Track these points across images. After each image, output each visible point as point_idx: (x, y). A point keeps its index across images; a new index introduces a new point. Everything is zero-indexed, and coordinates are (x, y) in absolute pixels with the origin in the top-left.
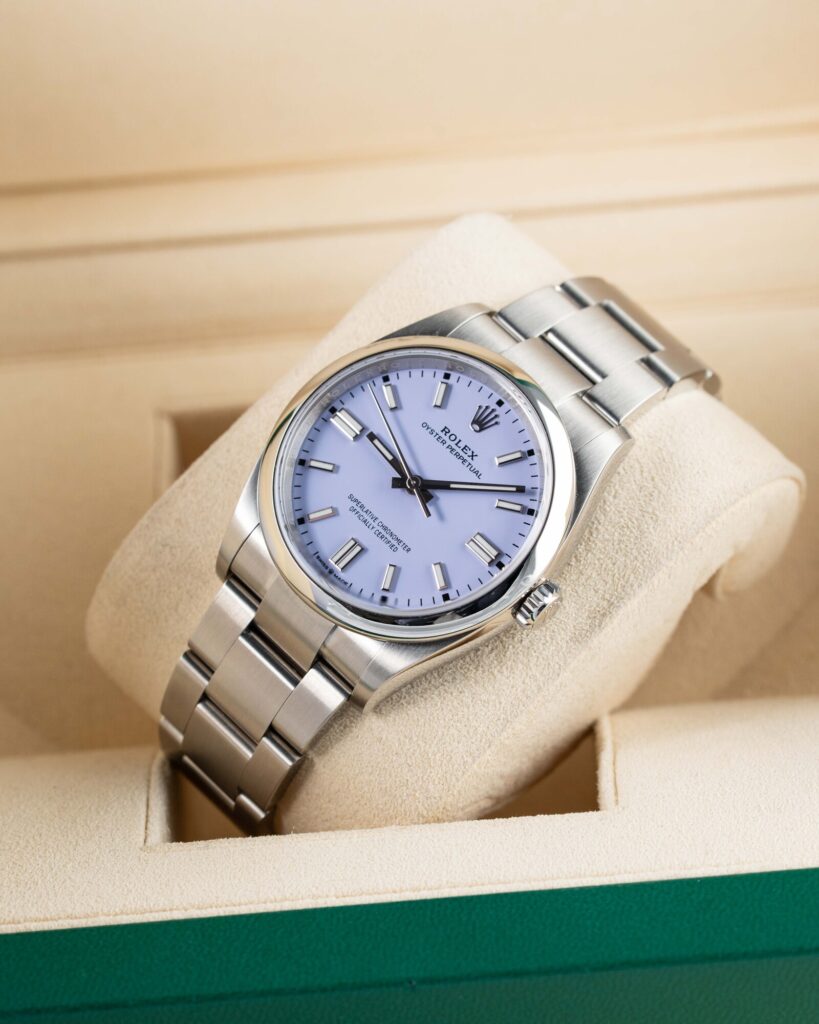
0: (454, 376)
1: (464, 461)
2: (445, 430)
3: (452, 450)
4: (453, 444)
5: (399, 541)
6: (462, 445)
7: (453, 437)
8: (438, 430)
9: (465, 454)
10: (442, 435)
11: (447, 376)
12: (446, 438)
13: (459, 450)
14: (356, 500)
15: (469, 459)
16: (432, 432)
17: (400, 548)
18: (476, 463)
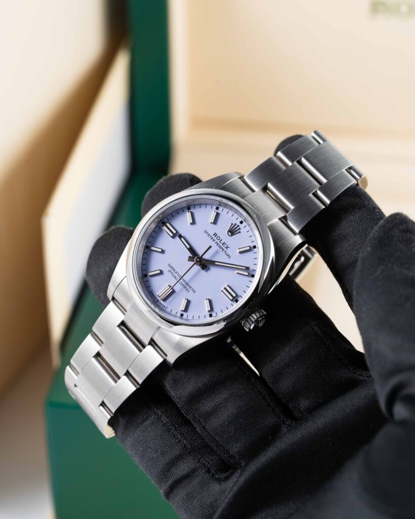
0: (221, 209)
1: (223, 250)
2: (215, 234)
3: (218, 244)
4: (218, 241)
5: (190, 287)
6: (222, 242)
7: (218, 238)
8: (212, 234)
9: (224, 247)
10: (213, 237)
11: (217, 208)
12: (215, 238)
13: (221, 245)
14: (171, 267)
15: (225, 249)
16: (209, 235)
17: (191, 291)
18: (228, 251)
